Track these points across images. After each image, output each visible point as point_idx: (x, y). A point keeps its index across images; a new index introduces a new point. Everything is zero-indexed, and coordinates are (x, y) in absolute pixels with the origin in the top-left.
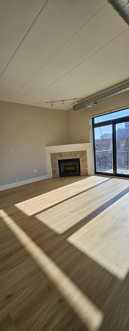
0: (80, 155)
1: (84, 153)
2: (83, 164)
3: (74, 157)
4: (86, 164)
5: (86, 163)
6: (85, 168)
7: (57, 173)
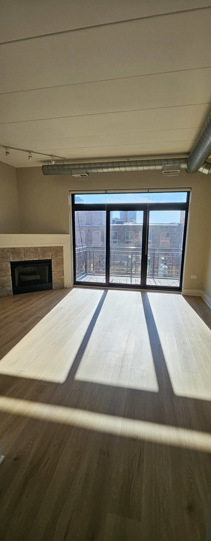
0: (53, 253)
1: (59, 250)
2: (56, 269)
3: (42, 256)
4: (61, 270)
5: (62, 268)
6: (60, 276)
7: (8, 288)
